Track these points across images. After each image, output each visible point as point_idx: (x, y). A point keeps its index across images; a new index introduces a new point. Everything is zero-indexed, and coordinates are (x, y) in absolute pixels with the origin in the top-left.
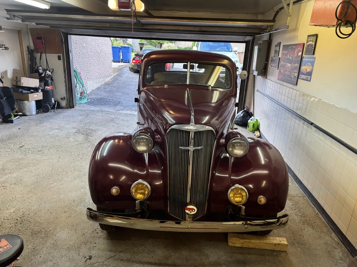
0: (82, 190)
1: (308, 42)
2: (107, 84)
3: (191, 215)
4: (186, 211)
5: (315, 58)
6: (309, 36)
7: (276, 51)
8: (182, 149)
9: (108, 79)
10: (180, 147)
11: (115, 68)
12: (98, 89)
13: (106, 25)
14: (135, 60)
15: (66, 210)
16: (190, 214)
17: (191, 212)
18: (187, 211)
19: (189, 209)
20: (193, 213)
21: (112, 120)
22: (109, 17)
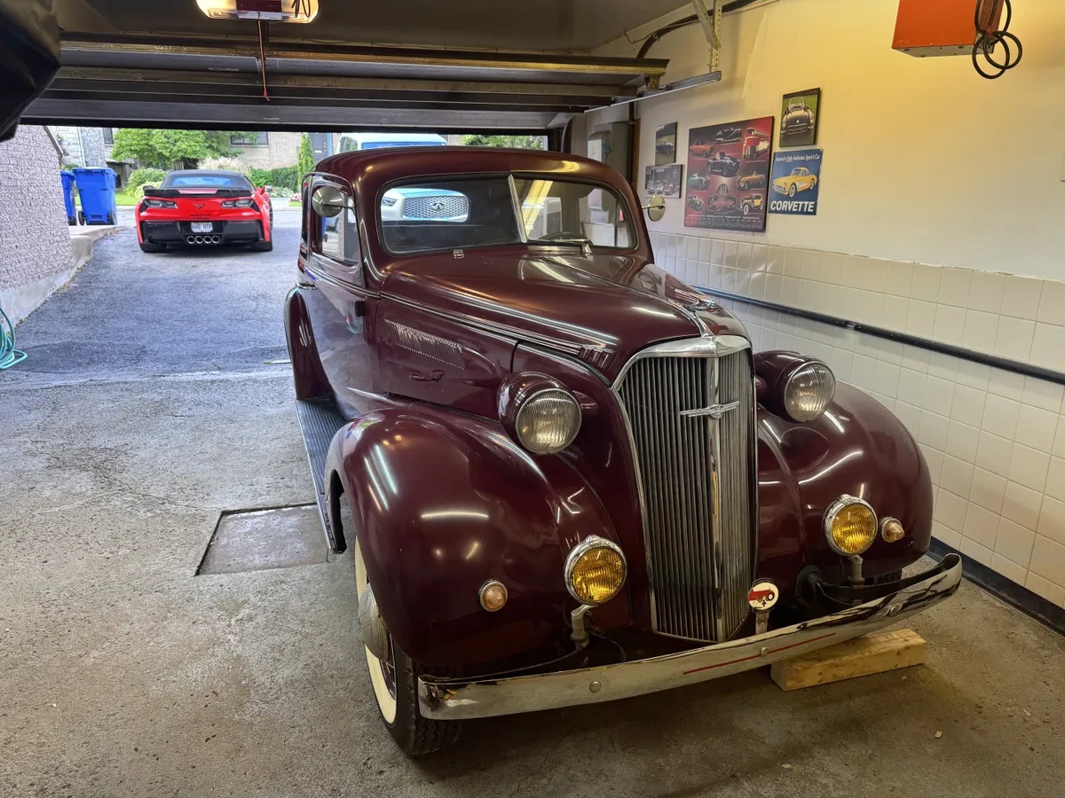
0: (219, 651)
1: (786, 112)
2: (61, 297)
3: (765, 611)
4: (751, 603)
5: (820, 153)
6: (786, 97)
7: (661, 150)
8: (687, 417)
9: (63, 280)
10: (684, 413)
11: (77, 243)
12: (38, 314)
13: (129, 77)
14: (148, 211)
15: (207, 730)
16: (764, 608)
17: (764, 603)
18: (754, 604)
19: (760, 595)
20: (770, 604)
21: (159, 409)
22: (155, 47)
